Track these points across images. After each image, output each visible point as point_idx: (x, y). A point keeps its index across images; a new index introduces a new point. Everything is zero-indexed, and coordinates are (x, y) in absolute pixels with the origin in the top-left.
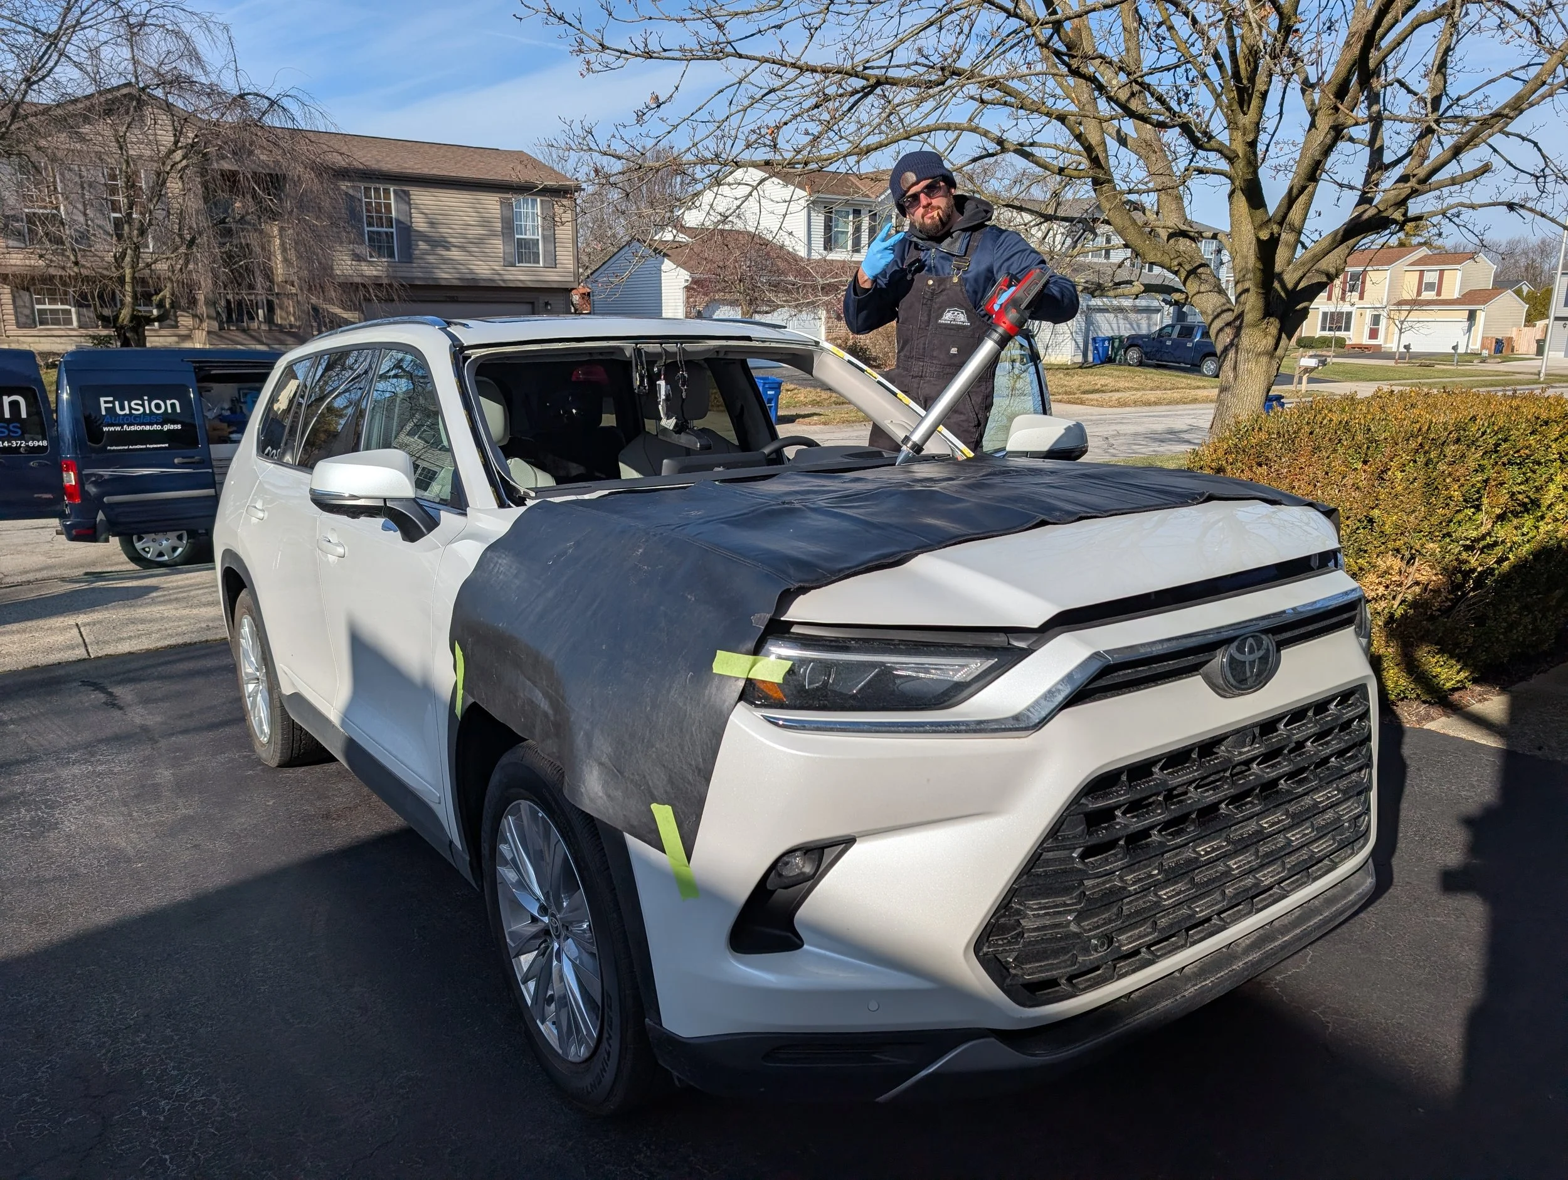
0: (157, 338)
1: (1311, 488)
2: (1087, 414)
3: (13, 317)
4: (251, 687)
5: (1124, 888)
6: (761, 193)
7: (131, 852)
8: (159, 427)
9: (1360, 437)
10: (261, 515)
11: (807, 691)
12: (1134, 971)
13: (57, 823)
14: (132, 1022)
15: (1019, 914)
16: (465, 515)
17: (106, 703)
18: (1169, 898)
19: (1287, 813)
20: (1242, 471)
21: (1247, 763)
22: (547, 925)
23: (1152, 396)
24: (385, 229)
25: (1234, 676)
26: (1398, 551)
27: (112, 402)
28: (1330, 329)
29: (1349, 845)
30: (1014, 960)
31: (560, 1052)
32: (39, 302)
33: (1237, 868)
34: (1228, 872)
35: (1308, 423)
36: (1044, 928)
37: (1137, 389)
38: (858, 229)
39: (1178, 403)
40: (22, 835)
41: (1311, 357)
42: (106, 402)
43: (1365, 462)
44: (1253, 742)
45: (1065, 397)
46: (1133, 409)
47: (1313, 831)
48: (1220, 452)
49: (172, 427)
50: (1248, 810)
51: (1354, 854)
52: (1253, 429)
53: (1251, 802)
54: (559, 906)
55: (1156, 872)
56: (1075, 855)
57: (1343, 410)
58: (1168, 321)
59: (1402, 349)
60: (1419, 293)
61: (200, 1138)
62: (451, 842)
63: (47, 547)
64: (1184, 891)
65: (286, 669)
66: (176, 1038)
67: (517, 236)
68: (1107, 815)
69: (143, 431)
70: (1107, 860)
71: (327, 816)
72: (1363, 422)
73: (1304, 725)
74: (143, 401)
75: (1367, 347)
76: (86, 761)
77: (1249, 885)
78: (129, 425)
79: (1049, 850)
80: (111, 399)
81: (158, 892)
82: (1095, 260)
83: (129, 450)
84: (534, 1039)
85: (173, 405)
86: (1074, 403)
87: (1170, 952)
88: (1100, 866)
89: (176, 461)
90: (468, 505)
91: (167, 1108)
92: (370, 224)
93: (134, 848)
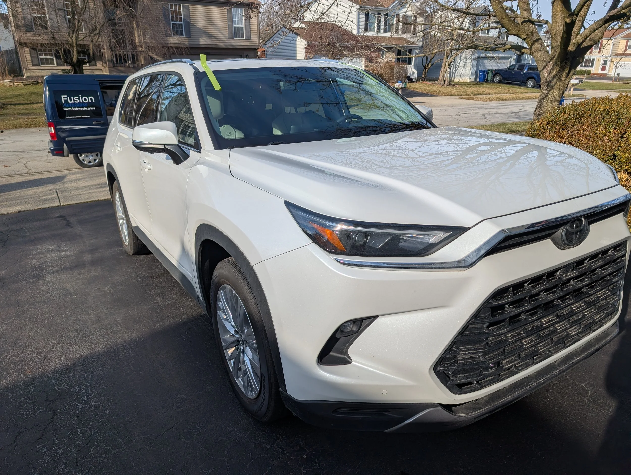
0: (87, 69)
1: (587, 140)
2: (475, 104)
3: (30, 61)
4: (121, 222)
5: (507, 341)
6: (339, 3)
7: (72, 290)
8: (86, 109)
9: (613, 117)
10: (119, 149)
11: (356, 247)
12: (508, 377)
13: (43, 277)
14: (68, 367)
15: (456, 353)
16: (200, 152)
17: (66, 225)
18: (528, 344)
19: (584, 302)
20: (555, 132)
21: (569, 280)
22: (238, 339)
23: (504, 96)
24: (179, 23)
25: (567, 240)
26: (627, 170)
27: (66, 98)
28: (585, 66)
29: (610, 315)
30: (452, 373)
31: (244, 392)
32: (40, 55)
33: (560, 329)
34: (555, 331)
35: (589, 110)
36: (467, 359)
37: (498, 93)
38: (379, 22)
39: (515, 100)
40: (29, 281)
41: (576, 79)
42: (64, 98)
43: (615, 129)
44: (573, 270)
45: (466, 97)
46: (496, 102)
47: (595, 310)
48: (545, 124)
49: (91, 108)
50: (568, 302)
51: (612, 318)
52: (562, 112)
53: (569, 298)
54: (243, 332)
55: (522, 332)
56: (484, 326)
57: (606, 104)
58: (513, 63)
59: (616, 76)
60: (626, 50)
61: (93, 422)
62: (198, 297)
63: (46, 158)
64: (534, 341)
65: (132, 215)
66: (85, 375)
67: (234, 26)
68: (502, 307)
69: (80, 110)
70: (500, 328)
71: (152, 277)
72: (616, 109)
73: (596, 261)
74: (79, 97)
75: (600, 75)
76: (57, 250)
77: (564, 335)
78: (74, 107)
79: (472, 324)
80: (66, 96)
81: (82, 309)
82: (483, 35)
83: (74, 118)
84: (233, 387)
85: (91, 99)
86: (470, 99)
87: (525, 368)
88: (496, 331)
89: (94, 123)
90: (201, 148)
91: (80, 408)
92: (173, 20)
93: (74, 289)
